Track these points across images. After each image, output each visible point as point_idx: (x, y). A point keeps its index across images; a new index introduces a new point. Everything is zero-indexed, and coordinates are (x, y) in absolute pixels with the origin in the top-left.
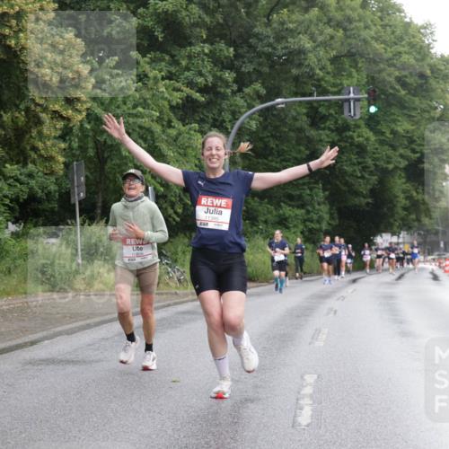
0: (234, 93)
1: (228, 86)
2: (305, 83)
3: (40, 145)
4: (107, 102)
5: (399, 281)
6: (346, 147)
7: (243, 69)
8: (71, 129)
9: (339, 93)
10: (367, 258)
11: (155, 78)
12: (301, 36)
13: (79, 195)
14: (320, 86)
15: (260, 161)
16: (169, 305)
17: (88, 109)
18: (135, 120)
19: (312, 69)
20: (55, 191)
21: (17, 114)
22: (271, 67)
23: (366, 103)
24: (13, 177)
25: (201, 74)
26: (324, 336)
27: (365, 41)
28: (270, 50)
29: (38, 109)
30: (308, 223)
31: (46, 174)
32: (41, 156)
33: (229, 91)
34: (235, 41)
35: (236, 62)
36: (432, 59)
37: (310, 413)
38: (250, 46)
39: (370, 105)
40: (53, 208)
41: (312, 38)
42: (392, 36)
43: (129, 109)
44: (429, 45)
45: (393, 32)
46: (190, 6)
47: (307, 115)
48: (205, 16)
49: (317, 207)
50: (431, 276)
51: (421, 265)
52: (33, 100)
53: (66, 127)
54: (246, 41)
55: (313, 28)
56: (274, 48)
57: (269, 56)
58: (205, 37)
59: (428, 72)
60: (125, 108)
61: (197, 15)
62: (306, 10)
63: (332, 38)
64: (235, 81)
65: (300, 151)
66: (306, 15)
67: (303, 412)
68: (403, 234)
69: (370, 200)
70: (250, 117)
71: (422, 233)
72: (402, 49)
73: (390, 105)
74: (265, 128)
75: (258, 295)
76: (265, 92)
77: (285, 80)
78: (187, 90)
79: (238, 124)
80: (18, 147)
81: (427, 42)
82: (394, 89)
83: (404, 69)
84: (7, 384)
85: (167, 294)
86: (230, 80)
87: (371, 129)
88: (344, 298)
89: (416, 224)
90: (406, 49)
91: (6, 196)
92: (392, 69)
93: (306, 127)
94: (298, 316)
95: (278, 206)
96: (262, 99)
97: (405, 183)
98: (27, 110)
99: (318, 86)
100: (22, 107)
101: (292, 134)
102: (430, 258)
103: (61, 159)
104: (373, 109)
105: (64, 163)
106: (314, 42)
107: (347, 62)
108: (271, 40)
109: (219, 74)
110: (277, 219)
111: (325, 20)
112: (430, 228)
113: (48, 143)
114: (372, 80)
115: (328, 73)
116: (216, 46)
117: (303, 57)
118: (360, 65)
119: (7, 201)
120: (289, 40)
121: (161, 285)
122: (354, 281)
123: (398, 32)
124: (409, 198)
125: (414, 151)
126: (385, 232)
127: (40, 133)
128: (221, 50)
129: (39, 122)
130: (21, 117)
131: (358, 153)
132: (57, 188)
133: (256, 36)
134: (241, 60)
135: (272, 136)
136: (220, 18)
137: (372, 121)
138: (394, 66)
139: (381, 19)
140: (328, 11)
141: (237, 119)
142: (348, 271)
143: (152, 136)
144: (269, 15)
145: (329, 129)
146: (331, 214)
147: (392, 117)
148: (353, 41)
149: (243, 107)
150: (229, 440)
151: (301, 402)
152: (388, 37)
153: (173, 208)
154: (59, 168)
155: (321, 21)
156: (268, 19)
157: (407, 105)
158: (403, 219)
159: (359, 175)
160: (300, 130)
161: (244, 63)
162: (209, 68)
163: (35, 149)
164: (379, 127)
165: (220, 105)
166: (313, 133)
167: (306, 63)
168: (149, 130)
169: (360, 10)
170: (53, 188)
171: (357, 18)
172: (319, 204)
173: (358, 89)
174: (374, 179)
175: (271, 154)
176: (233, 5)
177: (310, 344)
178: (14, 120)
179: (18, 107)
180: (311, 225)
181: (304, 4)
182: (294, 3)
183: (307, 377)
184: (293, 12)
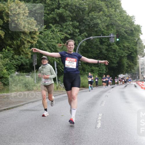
0: (78, 35)
1: (77, 33)
2: (99, 32)
3: (24, 50)
4: (43, 38)
5: (126, 87)
6: (110, 50)
7: (81, 28)
8: (33, 45)
9: (108, 35)
11: (56, 31)
12: (97, 19)
13: (35, 64)
14: (103, 33)
15: (86, 54)
16: (61, 94)
17: (37, 40)
18: (51, 43)
19: (101, 28)
20: (28, 63)
21: (18, 42)
22: (89, 28)
23: (116, 38)
24: (16, 59)
25: (69, 30)
26: (104, 103)
27: (116, 21)
28: (89, 23)
29: (24, 40)
30: (99, 71)
31: (26, 58)
32: (24, 53)
33: (77, 35)
34: (79, 21)
35: (79, 27)
36: (134, 25)
37: (100, 124)
38: (83, 22)
39: (117, 38)
40: (28, 68)
41: (101, 20)
42: (123, 19)
43: (49, 40)
44: (134, 21)
45: (123, 18)
46: (66, 11)
47: (99, 41)
48: (70, 14)
50: (134, 86)
51: (131, 83)
52: (22, 38)
53: (31, 45)
54: (82, 21)
55: (101, 17)
56: (90, 23)
57: (88, 25)
58: (70, 20)
59: (133, 29)
60: (48, 40)
61: (68, 14)
62: (99, 12)
63: (106, 20)
64: (79, 32)
65: (97, 51)
66: (99, 14)
67: (98, 124)
68: (127, 75)
69: (117, 65)
70: (83, 42)
71: (132, 74)
72: (126, 23)
73: (123, 38)
74: (87, 45)
75: (86, 91)
76: (87, 35)
77: (93, 32)
78: (66, 35)
80: (18, 51)
81: (133, 21)
82: (124, 34)
83: (126, 28)
84: (15, 117)
85: (60, 91)
86: (77, 32)
87: (117, 45)
88: (110, 92)
89: (130, 71)
90: (127, 23)
91: (15, 64)
92: (123, 28)
93: (99, 45)
94: (97, 97)
95: (91, 67)
96: (87, 37)
97: (127, 60)
98: (21, 40)
100: (19, 39)
101: (95, 47)
102: (134, 81)
103: (30, 54)
104: (118, 40)
105: (31, 55)
106: (101, 21)
107: (110, 27)
109: (74, 30)
110: (91, 70)
111: (104, 15)
112: (134, 72)
113: (26, 49)
114: (117, 31)
115: (105, 30)
117: (98, 25)
118: (114, 27)
119: (15, 66)
120: (94, 20)
121: (58, 89)
122: (113, 87)
123: (125, 18)
124: (128, 64)
125: (129, 51)
126: (121, 74)
127: (24, 47)
128: (75, 23)
129: (24, 44)
130: (19, 42)
131: (114, 52)
132: (29, 62)
133: (85, 19)
134: (81, 26)
135: (89, 47)
136: (75, 15)
137: (117, 43)
138: (124, 28)
139: (120, 14)
140: (105, 12)
141: (80, 43)
143: (56, 47)
144: (89, 13)
145: (105, 45)
146: (106, 69)
147: (123, 42)
148: (112, 21)
149: (81, 39)
150: (77, 132)
151: (98, 121)
152: (122, 19)
153: (61, 67)
154: (30, 56)
155: (103, 15)
156: (88, 15)
157: (127, 38)
158: (126, 70)
159: (114, 58)
160: (97, 46)
161: (81, 27)
162: (72, 28)
163: (23, 51)
164: (119, 45)
165: (74, 39)
166: (101, 46)
167: (99, 27)
168: (55, 46)
169: (114, 12)
170: (28, 62)
171: (113, 14)
172: (103, 66)
173: (113, 34)
174: (118, 59)
175: (89, 52)
176: (78, 11)
177: (100, 105)
178: (17, 43)
179: (18, 39)
180: (100, 72)
181: (98, 10)
182: (95, 10)
183: (99, 114)
184: (95, 13)
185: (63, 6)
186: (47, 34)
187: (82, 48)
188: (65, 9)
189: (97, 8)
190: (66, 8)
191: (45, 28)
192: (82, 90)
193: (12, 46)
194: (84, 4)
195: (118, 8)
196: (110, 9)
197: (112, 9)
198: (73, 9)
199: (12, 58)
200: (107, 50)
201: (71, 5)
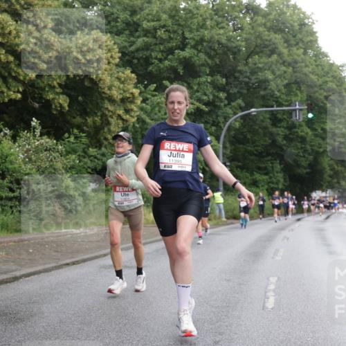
0: (225, 105)
1: (222, 102)
2: (269, 100)
4: (149, 111)
5: (329, 220)
6: (293, 138)
7: (231, 91)
9: (289, 105)
10: (306, 206)
12: (266, 71)
17: (137, 116)
19: (273, 91)
21: (96, 119)
22: (248, 90)
23: (306, 111)
24: (92, 156)
25: (205, 94)
26: (281, 254)
27: (306, 74)
28: (247, 80)
29: (110, 114)
30: (270, 184)
33: (222, 104)
34: (226, 75)
35: (226, 87)
37: (274, 301)
38: (235, 78)
39: (308, 113)
41: (273, 73)
42: (322, 72)
43: (162, 115)
45: (323, 69)
46: (199, 54)
47: (270, 119)
48: (208, 60)
49: (276, 174)
54: (233, 75)
55: (274, 67)
56: (249, 79)
57: (247, 84)
58: (208, 72)
60: (159, 114)
61: (204, 60)
62: (270, 56)
63: (285, 72)
64: (226, 98)
65: (265, 141)
66: (270, 59)
67: (269, 300)
68: (329, 191)
69: (308, 170)
70: (235, 120)
71: (341, 190)
72: (328, 79)
73: (321, 113)
74: (244, 126)
76: (244, 105)
77: (257, 98)
78: (197, 104)
79: (228, 124)
80: (96, 138)
81: (343, 75)
82: (323, 103)
83: (329, 91)
86: (223, 98)
87: (309, 127)
88: (293, 230)
89: (337, 185)
90: (330, 79)
91: (89, 167)
92: (322, 91)
93: (269, 126)
94: (265, 241)
95: (252, 174)
96: (242, 109)
98: (103, 115)
99: (277, 102)
100: (99, 114)
101: (261, 130)
104: (310, 115)
106: (274, 75)
107: (294, 87)
108: (248, 74)
109: (216, 94)
110: (251, 182)
111: (281, 61)
114: (309, 97)
115: (283, 94)
116: (215, 77)
117: (267, 84)
118: (302, 89)
119: (89, 170)
120: (259, 74)
122: (299, 220)
123: (326, 69)
124: (332, 169)
126: (318, 190)
127: (110, 131)
128: (218, 80)
129: (109, 123)
130: (98, 119)
131: (301, 142)
133: (240, 72)
135: (248, 131)
136: (217, 61)
137: (310, 123)
138: (324, 89)
139: (315, 61)
140: (283, 57)
141: (228, 121)
142: (293, 214)
144: (247, 59)
145: (283, 127)
146: (285, 179)
147: (322, 120)
148: (298, 75)
149: (230, 114)
150: (224, 317)
151: (267, 294)
152: (319, 70)
155: (278, 62)
156: (246, 62)
158: (329, 182)
159: (302, 155)
160: (266, 128)
161: (231, 87)
162: (210, 91)
163: (106, 139)
164: (314, 126)
165: (217, 113)
166: (274, 130)
167: (269, 87)
169: (302, 56)
171: (301, 61)
172: (277, 173)
173: (301, 103)
174: (311, 158)
175: (248, 142)
176: (225, 53)
177: (273, 258)
178: (94, 122)
179: (96, 114)
180: (272, 185)
181: (268, 53)
182: (262, 52)
183: (271, 279)
184: (261, 57)
185: (193, 43)
186: (158, 103)
187: (233, 132)
188: (197, 49)
189: (266, 46)
190: (200, 48)
191: (155, 90)
192: (232, 223)
193: (85, 128)
194: (239, 38)
195: (311, 48)
196: (295, 49)
197: (298, 49)
198: (214, 50)
199: (83, 154)
200: (286, 137)
201: (209, 41)
